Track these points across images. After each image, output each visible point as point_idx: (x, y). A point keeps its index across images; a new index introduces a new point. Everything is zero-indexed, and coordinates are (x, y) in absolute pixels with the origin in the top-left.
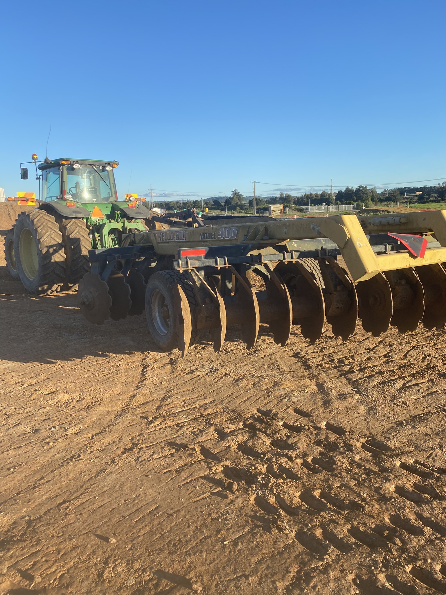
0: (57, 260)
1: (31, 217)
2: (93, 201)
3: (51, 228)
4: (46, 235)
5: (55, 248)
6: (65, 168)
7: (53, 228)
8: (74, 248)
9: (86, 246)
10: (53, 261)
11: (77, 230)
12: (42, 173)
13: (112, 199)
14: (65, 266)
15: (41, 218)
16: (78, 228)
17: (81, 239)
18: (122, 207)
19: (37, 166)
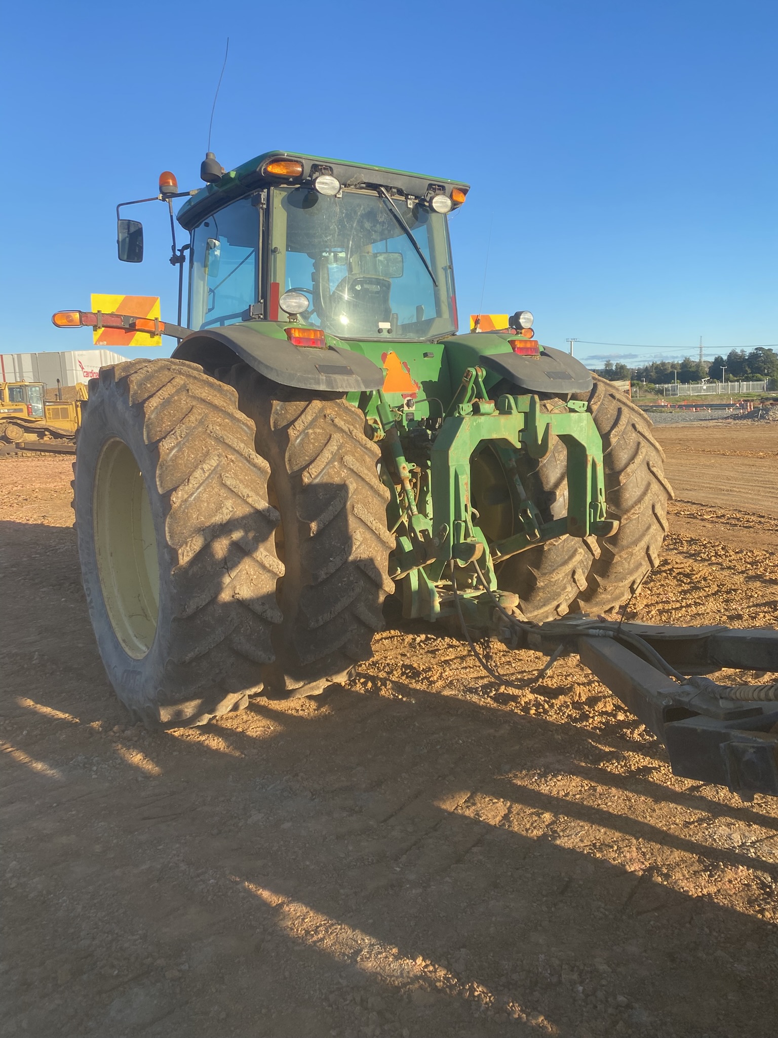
0: (246, 592)
1: (134, 387)
2: (380, 331)
3: (220, 440)
4: (198, 474)
5: (237, 535)
6: (278, 196)
7: (231, 439)
8: (320, 532)
9: (369, 519)
10: (225, 596)
11: (333, 447)
12: (193, 239)
13: (441, 327)
14: (276, 616)
15: (178, 392)
16: (337, 436)
17: (352, 486)
18: (489, 352)
19: (175, 213)
